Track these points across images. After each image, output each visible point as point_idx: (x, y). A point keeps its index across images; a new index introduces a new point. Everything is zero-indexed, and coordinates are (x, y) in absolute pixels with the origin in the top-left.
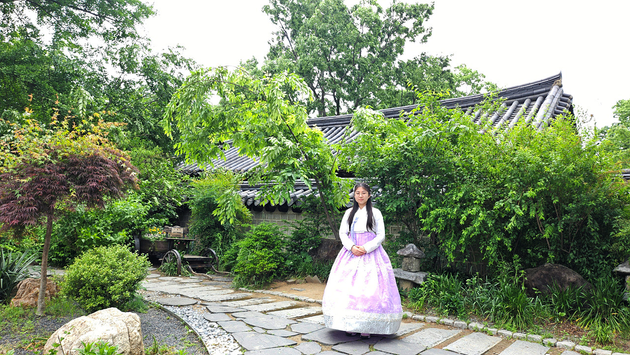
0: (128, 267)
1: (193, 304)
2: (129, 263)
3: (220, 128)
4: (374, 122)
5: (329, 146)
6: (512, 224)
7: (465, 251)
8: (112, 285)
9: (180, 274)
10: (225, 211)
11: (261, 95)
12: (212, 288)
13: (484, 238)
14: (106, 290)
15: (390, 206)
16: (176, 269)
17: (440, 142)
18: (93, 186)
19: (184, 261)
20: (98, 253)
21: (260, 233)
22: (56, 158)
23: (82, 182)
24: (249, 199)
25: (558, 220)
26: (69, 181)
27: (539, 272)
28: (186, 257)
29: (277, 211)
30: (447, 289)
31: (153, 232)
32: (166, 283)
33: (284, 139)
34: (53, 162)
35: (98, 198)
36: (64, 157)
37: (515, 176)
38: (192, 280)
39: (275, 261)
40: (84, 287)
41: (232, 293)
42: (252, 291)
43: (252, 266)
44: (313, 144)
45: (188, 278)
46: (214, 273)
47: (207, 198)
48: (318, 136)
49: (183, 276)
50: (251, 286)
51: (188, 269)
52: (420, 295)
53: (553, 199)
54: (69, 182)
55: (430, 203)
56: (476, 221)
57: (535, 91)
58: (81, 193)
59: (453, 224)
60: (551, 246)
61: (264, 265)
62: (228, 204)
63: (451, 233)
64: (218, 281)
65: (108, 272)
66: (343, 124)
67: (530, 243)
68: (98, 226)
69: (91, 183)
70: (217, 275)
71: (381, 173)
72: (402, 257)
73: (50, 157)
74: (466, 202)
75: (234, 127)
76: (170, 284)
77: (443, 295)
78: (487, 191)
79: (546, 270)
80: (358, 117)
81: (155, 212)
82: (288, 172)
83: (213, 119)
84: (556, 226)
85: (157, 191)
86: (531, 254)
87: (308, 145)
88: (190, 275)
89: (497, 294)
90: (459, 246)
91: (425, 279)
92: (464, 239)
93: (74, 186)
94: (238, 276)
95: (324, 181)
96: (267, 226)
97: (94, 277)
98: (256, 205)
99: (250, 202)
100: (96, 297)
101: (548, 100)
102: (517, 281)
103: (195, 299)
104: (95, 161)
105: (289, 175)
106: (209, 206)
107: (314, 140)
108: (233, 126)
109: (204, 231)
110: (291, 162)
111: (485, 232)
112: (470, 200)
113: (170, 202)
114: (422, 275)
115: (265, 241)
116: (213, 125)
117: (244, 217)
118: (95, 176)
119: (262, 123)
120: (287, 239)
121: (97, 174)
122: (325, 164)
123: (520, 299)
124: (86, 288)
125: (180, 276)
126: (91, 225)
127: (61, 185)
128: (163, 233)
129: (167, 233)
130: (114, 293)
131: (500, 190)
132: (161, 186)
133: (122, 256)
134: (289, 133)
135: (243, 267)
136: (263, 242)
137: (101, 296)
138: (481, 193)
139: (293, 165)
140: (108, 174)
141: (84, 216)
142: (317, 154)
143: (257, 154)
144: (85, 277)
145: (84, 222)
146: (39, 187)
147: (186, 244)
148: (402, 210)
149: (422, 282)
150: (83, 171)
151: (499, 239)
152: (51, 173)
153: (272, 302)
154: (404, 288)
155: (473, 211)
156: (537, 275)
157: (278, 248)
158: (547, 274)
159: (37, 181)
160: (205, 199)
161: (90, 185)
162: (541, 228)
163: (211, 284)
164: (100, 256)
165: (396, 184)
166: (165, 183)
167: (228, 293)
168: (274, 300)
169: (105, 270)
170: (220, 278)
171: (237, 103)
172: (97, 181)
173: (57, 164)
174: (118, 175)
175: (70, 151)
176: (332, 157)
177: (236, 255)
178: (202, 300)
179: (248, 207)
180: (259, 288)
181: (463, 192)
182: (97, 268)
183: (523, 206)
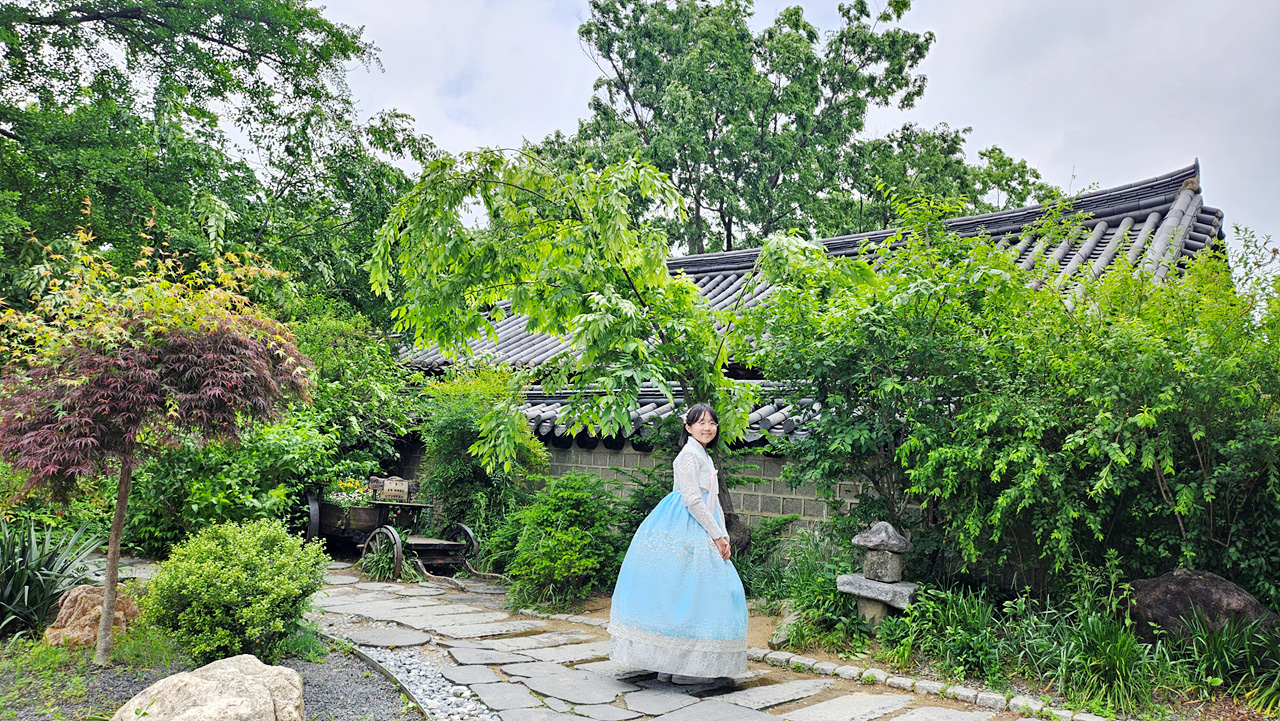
0: (283, 566)
1: (423, 645)
2: (283, 559)
3: (486, 276)
4: (805, 265)
5: (709, 314)
6: (1103, 482)
7: (1000, 539)
8: (246, 606)
9: (400, 577)
10: (495, 446)
11: (571, 208)
12: (463, 608)
13: (1042, 513)
14: (233, 615)
15: (838, 441)
16: (392, 565)
17: (946, 308)
18: (214, 395)
19: (408, 549)
20: (221, 537)
21: (565, 494)
22: (141, 336)
23: (193, 386)
24: (544, 421)
25: (1202, 475)
26: (166, 383)
27: (1162, 588)
28: (412, 541)
29: (601, 448)
30: (963, 623)
31: (346, 488)
32: (368, 595)
33: (616, 298)
34: (133, 343)
35: (224, 420)
36: (157, 334)
37: (1110, 380)
38: (423, 591)
39: (594, 554)
40: (189, 610)
41: (503, 620)
42: (545, 615)
43: (546, 563)
44: (676, 309)
45: (415, 585)
46: (470, 575)
47: (457, 420)
48: (687, 292)
49: (405, 581)
50: (546, 605)
51: (416, 566)
52: (903, 634)
53: (1191, 431)
54: (166, 387)
55: (924, 436)
56: (1026, 476)
57: (1142, 202)
58: (190, 409)
59: (973, 481)
60: (1186, 531)
61: (571, 562)
62: (500, 431)
63: (971, 502)
64: (477, 593)
65: (238, 578)
66: (738, 269)
67: (1140, 524)
68: (227, 476)
69: (210, 389)
70: (475, 581)
71: (819, 370)
72: (864, 550)
73: (128, 334)
74: (1003, 434)
75: (514, 275)
76: (377, 599)
77: (953, 635)
78: (1048, 411)
79: (1178, 584)
80: (771, 255)
81: (353, 447)
82: (625, 368)
83: (472, 256)
84: (1200, 487)
85: (356, 404)
86: (1144, 548)
87: (666, 312)
88: (420, 579)
89: (1072, 633)
90: (988, 529)
91: (913, 599)
92: (998, 515)
93: (176, 394)
94: (518, 585)
95: (700, 387)
96: (579, 478)
97: (209, 586)
98: (557, 435)
99: (545, 429)
100: (212, 631)
101: (1170, 220)
102: (1114, 606)
103: (427, 631)
104: (223, 343)
105: (628, 373)
106: (462, 436)
107: (678, 303)
108: (511, 272)
109: (451, 488)
110: (632, 346)
111: (1045, 499)
112: (1010, 430)
113: (384, 426)
114: (907, 589)
115: (574, 511)
116: (472, 270)
117: (533, 459)
118: (220, 374)
119: (572, 267)
120: (621, 508)
121: (224, 369)
122: (700, 351)
123: (1122, 646)
124: (192, 611)
125: (399, 580)
126: (214, 474)
127: (148, 392)
128: (367, 491)
129: (375, 491)
130: (250, 622)
131: (1075, 411)
132: (365, 395)
133: (270, 544)
134: (626, 286)
135: (528, 564)
136: (571, 513)
137: (224, 628)
138: (1037, 415)
139: (635, 354)
140: (246, 371)
141: (201, 456)
142: (685, 331)
143: (562, 330)
144: (190, 587)
145: (202, 468)
146: (102, 396)
147: (414, 514)
148: (863, 450)
149: (906, 606)
150: (196, 363)
151: (1076, 515)
152: (128, 368)
153: (586, 642)
154: (868, 617)
155: (1019, 454)
156: (1157, 593)
157: (601, 525)
158: (1179, 593)
159: (100, 383)
160: (453, 423)
161: (209, 393)
162: (1165, 491)
163: (461, 600)
164: (226, 543)
165: (849, 392)
166: (374, 387)
167: (496, 620)
168: (590, 637)
169: (236, 573)
170: (481, 587)
171: (521, 225)
172: (223, 385)
173: (143, 349)
174: (267, 373)
175: (169, 322)
176: (715, 336)
177: (514, 539)
178: (441, 635)
179: (541, 438)
180: (562, 610)
181: (998, 413)
182: (216, 570)
183: (1126, 445)
